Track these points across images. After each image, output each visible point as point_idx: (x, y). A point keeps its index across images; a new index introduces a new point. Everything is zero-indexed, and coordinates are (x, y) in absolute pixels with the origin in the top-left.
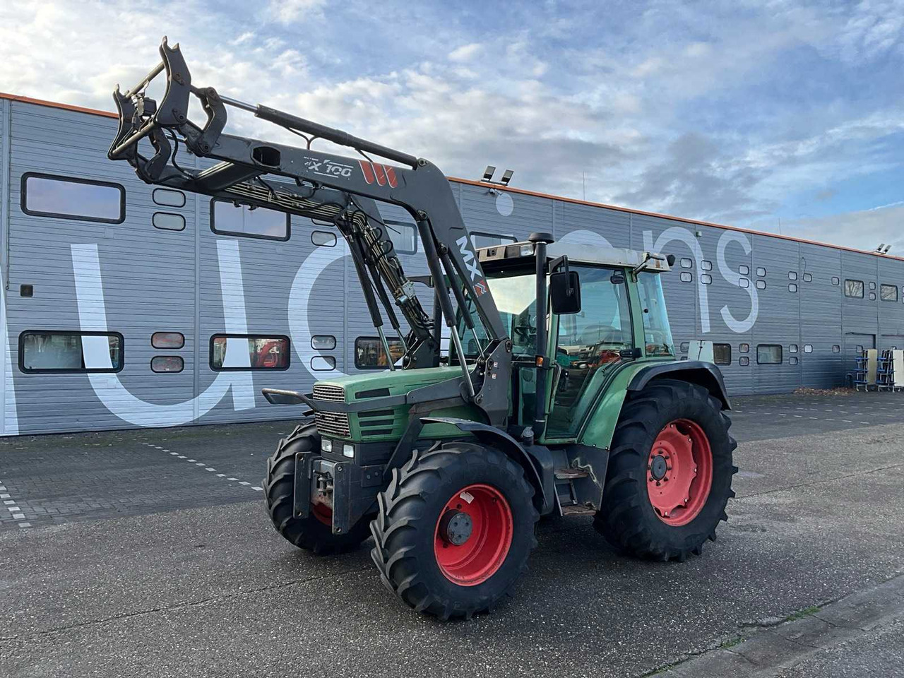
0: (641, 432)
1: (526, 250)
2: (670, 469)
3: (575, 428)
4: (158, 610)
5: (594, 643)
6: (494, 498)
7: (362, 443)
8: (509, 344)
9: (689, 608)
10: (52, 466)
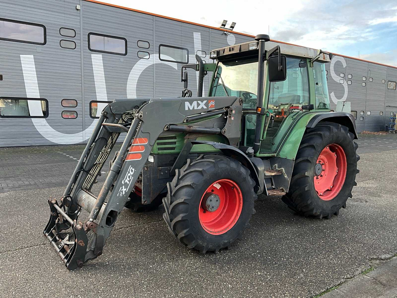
0: (313, 151)
1: (252, 46)
2: (324, 170)
3: (276, 148)
4: (45, 244)
5: (290, 270)
6: (232, 187)
7: (158, 154)
8: (241, 100)
9: (338, 247)
10: (11, 162)
